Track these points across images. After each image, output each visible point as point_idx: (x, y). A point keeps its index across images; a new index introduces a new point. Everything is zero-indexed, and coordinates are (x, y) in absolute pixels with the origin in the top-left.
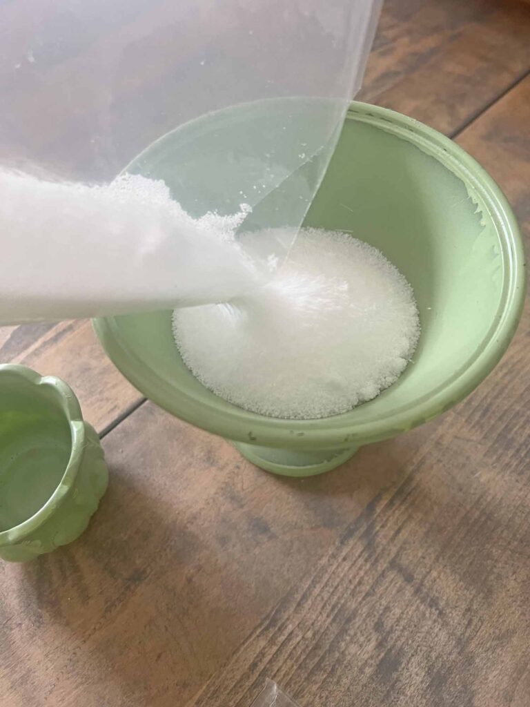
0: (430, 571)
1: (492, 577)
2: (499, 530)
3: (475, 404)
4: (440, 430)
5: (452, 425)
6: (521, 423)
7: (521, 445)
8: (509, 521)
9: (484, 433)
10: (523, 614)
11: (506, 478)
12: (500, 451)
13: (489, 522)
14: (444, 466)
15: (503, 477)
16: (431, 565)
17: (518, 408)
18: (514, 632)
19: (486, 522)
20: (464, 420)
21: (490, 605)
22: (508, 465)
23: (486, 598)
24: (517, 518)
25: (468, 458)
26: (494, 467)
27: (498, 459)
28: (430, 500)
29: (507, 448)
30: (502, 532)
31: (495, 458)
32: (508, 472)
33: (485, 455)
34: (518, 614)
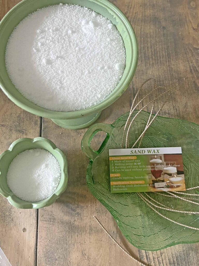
0: (158, 107)
1: (172, 95)
2: (164, 82)
6: (147, 50)
7: (152, 55)
8: (165, 78)
9: (140, 60)
10: (185, 97)
11: (155, 68)
12: (148, 62)
13: (161, 82)
14: (138, 78)
15: (154, 68)
16: (157, 105)
17: (142, 46)
18: (187, 102)
19: (160, 83)
21: (177, 101)
22: (153, 64)
23: (175, 101)
24: (166, 76)
25: (142, 71)
26: (150, 67)
27: (150, 65)
28: (143, 90)
29: (149, 59)
30: (165, 82)
31: (148, 65)
32: (154, 65)
33: (146, 66)
34: (184, 97)
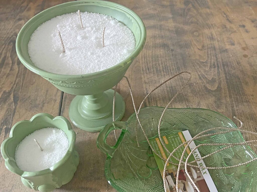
0: (172, 106)
1: (185, 97)
2: (176, 87)
3: (144, 69)
4: (143, 80)
5: (144, 77)
6: (158, 66)
7: (163, 69)
8: (176, 84)
9: (153, 73)
10: (197, 97)
11: (167, 77)
12: (160, 74)
13: (173, 88)
14: (152, 86)
15: (166, 78)
16: (171, 105)
17: (154, 63)
18: (199, 102)
19: (172, 88)
20: (146, 74)
21: (190, 101)
22: (164, 75)
23: (188, 101)
24: (177, 83)
25: (155, 80)
26: (162, 77)
27: (161, 75)
28: (156, 94)
29: (161, 72)
30: (177, 87)
31: (160, 76)
32: (166, 76)
33: (158, 77)
34: (196, 98)
